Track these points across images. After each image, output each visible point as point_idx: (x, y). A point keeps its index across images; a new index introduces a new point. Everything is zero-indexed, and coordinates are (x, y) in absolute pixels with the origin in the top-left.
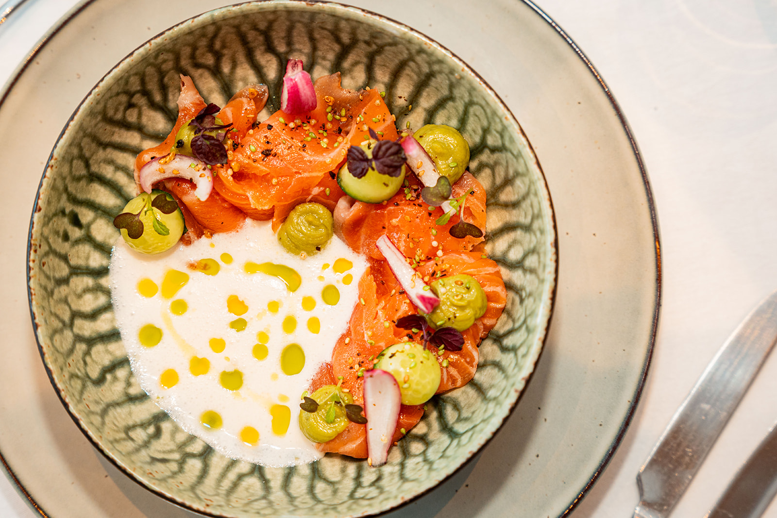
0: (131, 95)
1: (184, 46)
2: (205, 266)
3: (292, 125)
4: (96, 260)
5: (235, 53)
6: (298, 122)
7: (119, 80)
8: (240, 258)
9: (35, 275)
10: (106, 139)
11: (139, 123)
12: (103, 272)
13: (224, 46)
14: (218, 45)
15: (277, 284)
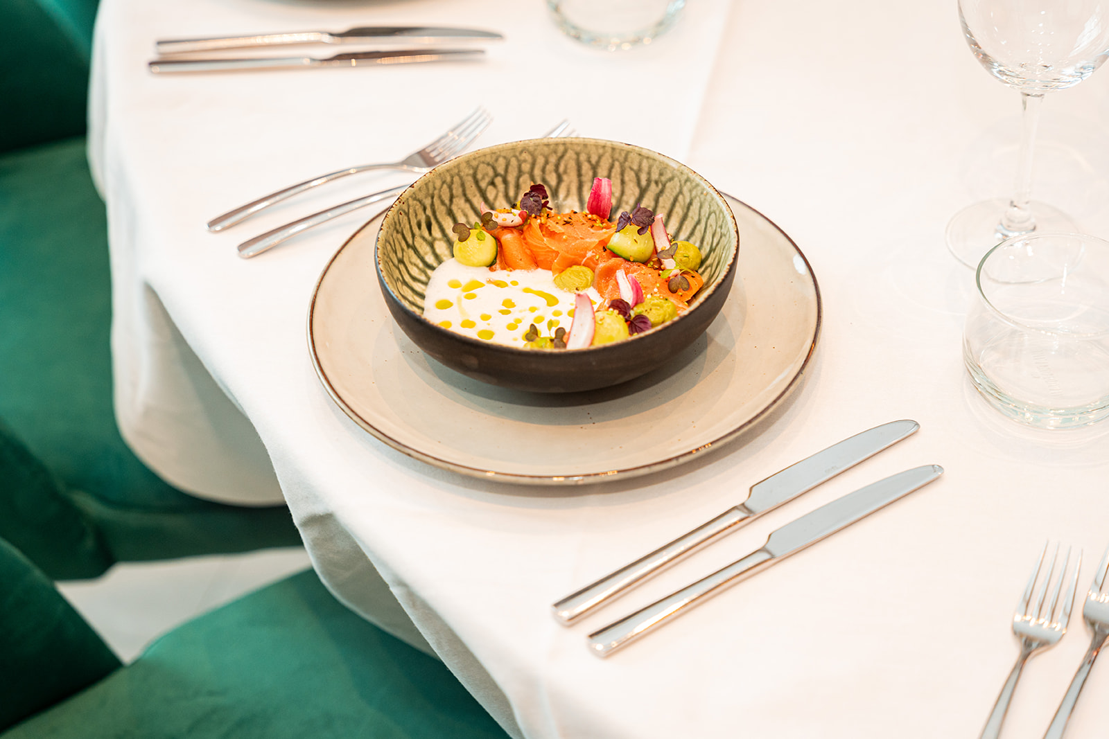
0: (496, 175)
1: (541, 154)
2: (499, 284)
3: (590, 216)
4: (430, 259)
5: (571, 182)
6: (595, 217)
7: (493, 153)
8: (522, 285)
9: (393, 211)
10: (470, 196)
11: (493, 204)
12: (432, 268)
13: (565, 172)
14: (561, 169)
15: (542, 302)
